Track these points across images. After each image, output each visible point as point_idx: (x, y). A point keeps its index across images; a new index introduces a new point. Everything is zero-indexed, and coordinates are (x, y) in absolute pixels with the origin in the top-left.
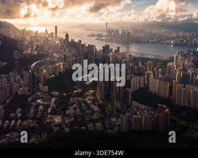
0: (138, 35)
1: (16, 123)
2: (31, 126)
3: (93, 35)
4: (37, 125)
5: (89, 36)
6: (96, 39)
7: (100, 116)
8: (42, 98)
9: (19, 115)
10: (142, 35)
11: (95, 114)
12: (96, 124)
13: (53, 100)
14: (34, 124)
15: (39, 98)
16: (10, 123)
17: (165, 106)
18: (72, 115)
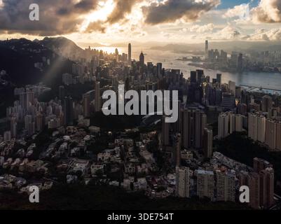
0: (259, 60)
1: (20, 163)
2: (38, 169)
3: (185, 59)
4: (46, 169)
5: (179, 60)
6: (189, 64)
7: (151, 169)
8: (73, 134)
9: (30, 152)
10: (267, 60)
11: (143, 165)
12: (139, 180)
13: (87, 138)
14: (43, 167)
15: (69, 134)
16: (13, 162)
17: (267, 163)
18: (105, 162)
